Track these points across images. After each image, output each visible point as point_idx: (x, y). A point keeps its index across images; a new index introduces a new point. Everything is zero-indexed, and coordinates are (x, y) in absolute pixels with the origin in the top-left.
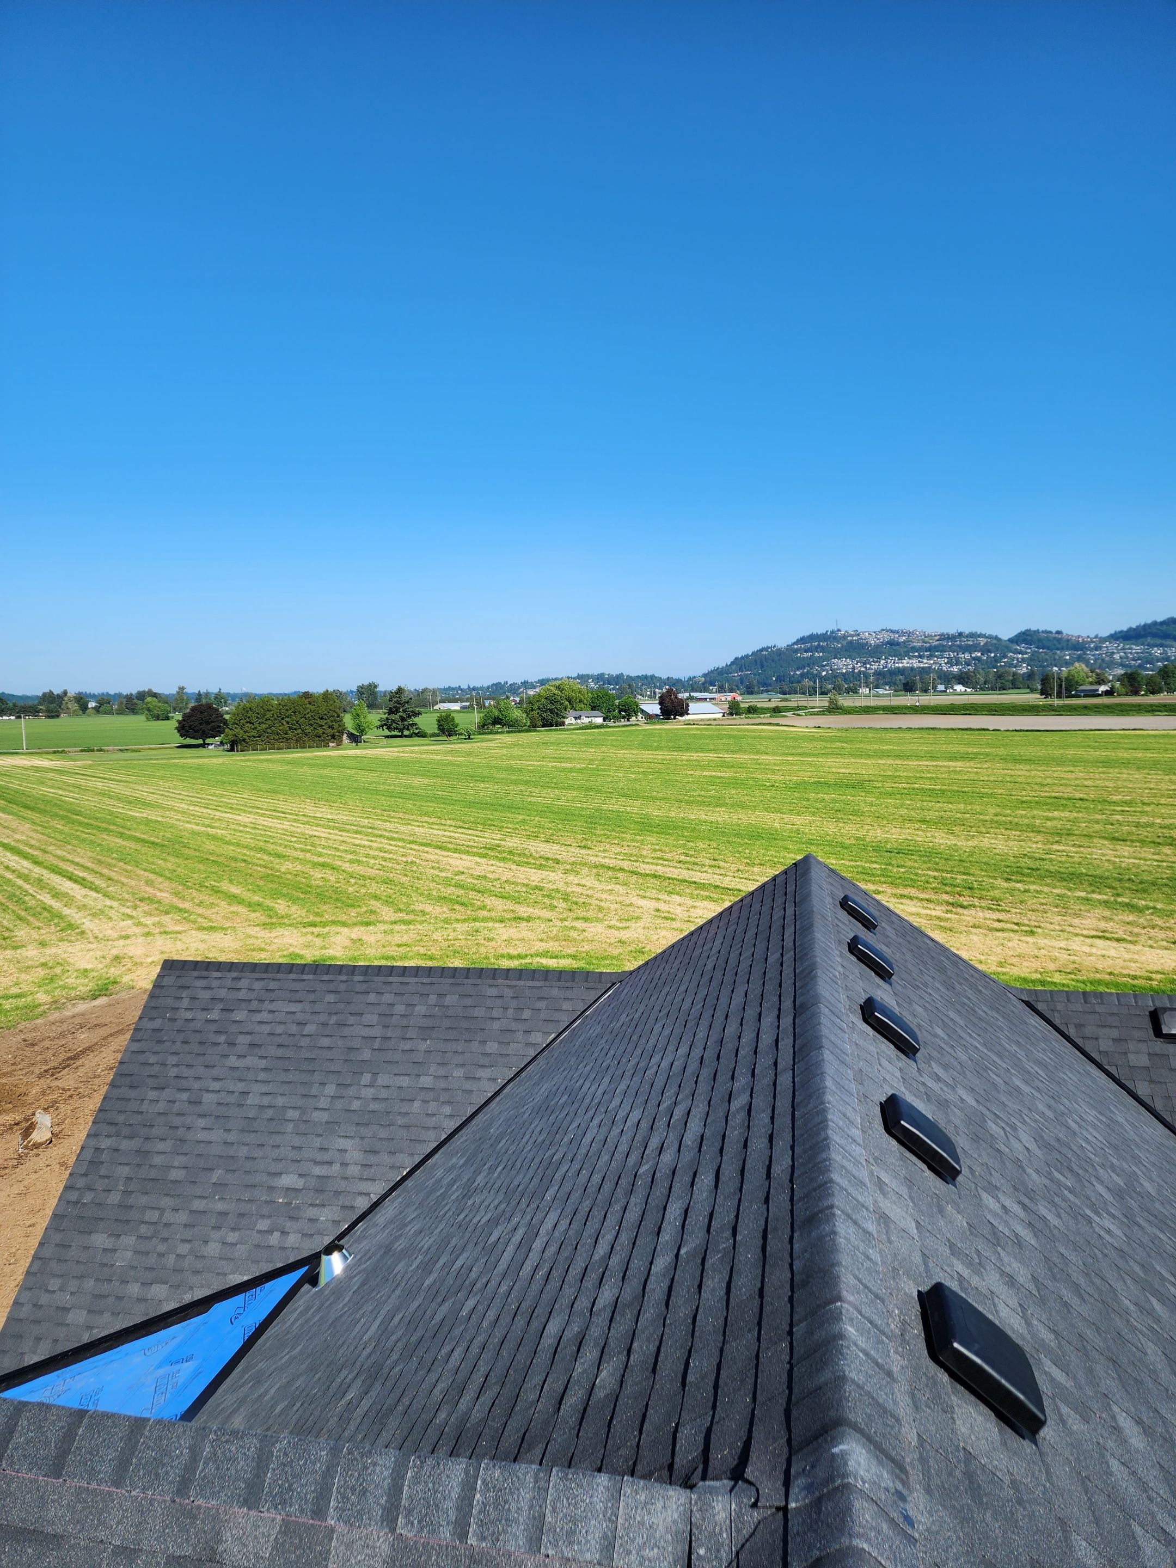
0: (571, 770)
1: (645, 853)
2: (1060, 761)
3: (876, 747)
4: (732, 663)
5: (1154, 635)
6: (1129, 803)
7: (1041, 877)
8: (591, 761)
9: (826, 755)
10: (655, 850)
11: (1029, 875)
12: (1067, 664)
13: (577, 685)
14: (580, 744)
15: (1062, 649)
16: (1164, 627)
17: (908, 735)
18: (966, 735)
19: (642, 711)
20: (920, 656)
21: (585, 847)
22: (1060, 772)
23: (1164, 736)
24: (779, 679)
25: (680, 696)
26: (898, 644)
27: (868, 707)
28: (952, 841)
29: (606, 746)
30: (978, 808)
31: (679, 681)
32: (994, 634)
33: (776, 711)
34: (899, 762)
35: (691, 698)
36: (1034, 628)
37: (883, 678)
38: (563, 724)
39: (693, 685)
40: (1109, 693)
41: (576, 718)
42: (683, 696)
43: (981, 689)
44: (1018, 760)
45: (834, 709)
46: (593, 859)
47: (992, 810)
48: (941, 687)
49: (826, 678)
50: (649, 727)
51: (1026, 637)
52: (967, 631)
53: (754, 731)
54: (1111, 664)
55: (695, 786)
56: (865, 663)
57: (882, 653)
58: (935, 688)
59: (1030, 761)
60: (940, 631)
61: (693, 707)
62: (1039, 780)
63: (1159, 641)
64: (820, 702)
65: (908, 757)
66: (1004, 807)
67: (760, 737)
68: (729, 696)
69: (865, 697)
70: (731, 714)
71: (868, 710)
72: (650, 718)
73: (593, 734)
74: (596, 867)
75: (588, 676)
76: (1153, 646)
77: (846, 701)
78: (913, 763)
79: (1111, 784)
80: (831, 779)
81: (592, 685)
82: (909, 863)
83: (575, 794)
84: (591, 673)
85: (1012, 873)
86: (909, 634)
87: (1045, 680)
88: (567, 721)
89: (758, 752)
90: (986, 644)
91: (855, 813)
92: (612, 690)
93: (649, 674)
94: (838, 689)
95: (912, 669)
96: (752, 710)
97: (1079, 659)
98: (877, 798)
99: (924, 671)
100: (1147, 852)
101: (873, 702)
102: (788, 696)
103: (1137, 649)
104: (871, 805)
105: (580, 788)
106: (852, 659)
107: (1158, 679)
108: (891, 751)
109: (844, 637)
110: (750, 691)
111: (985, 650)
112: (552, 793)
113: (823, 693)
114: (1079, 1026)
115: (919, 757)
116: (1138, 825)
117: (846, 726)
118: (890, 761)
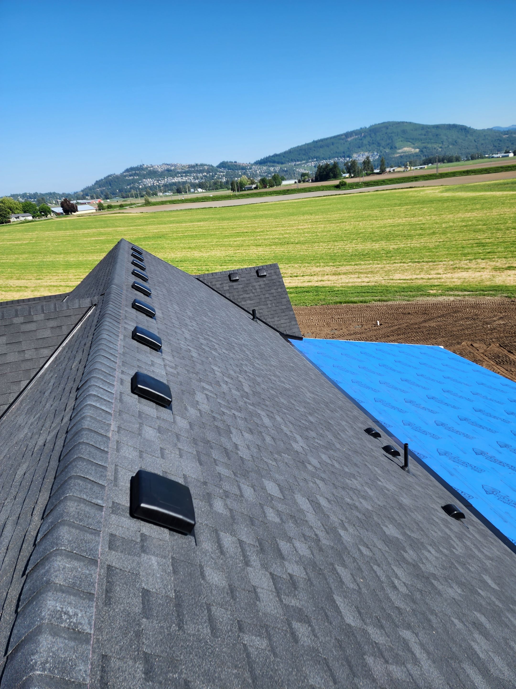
0: (21, 245)
1: (70, 277)
2: (239, 218)
3: (168, 219)
4: (95, 184)
5: (270, 162)
6: (262, 232)
7: (233, 263)
8: (31, 239)
9: (147, 225)
10: (75, 275)
11: (228, 263)
12: (240, 176)
13: (12, 200)
14: (22, 231)
15: (238, 170)
16: (273, 158)
17: (181, 213)
18: (204, 211)
19: (53, 211)
20: (182, 176)
21: (39, 279)
22: (239, 222)
23: (275, 204)
24: (120, 191)
25: (72, 202)
26: (171, 171)
27: (162, 202)
28: (201, 254)
29: (38, 231)
30: (210, 240)
31: (69, 195)
32: (210, 164)
33: (121, 206)
34: (178, 225)
35: (78, 203)
36: (226, 161)
37: (167, 187)
38: (9, 222)
39: (77, 196)
40: (256, 188)
41: (16, 218)
42: (74, 202)
43: (209, 190)
44: (223, 219)
45: (148, 203)
46: (45, 284)
47: (215, 240)
48: (192, 190)
49: (142, 189)
50: (58, 219)
51: (223, 165)
52: (199, 163)
53: (112, 217)
54: (256, 176)
55: (89, 245)
56: (158, 181)
57: (165, 175)
58: (189, 191)
59: (228, 219)
60: (188, 164)
61: (79, 207)
62: (231, 226)
63: (272, 164)
64: (141, 201)
65: (181, 222)
66: (219, 238)
67: (116, 220)
68: (97, 201)
69: (161, 197)
70: (100, 210)
71: (163, 203)
72: (58, 214)
73: (28, 226)
74: (47, 287)
75: (17, 195)
76: (270, 166)
77: (152, 200)
78: (184, 225)
79: (256, 225)
80: (150, 235)
81: (21, 200)
82: (185, 265)
83: (27, 256)
84: (18, 193)
85: (223, 263)
86: (175, 166)
87: (232, 184)
88: (12, 220)
89: (116, 227)
90: (208, 169)
91: (162, 248)
92: (33, 201)
93: (52, 192)
94: (148, 194)
95: (179, 182)
96: (110, 207)
97: (244, 174)
98: (171, 241)
99: (184, 183)
100: (267, 249)
101: (164, 199)
102: (125, 199)
103: (265, 168)
104: (169, 244)
105: (29, 253)
106: (152, 179)
107: (272, 181)
108: (174, 220)
109: (147, 168)
110: (107, 198)
111: (208, 172)
112: (14, 257)
113: (142, 196)
114: (211, 282)
115: (185, 222)
116: (265, 239)
117: (154, 211)
118: (175, 225)
